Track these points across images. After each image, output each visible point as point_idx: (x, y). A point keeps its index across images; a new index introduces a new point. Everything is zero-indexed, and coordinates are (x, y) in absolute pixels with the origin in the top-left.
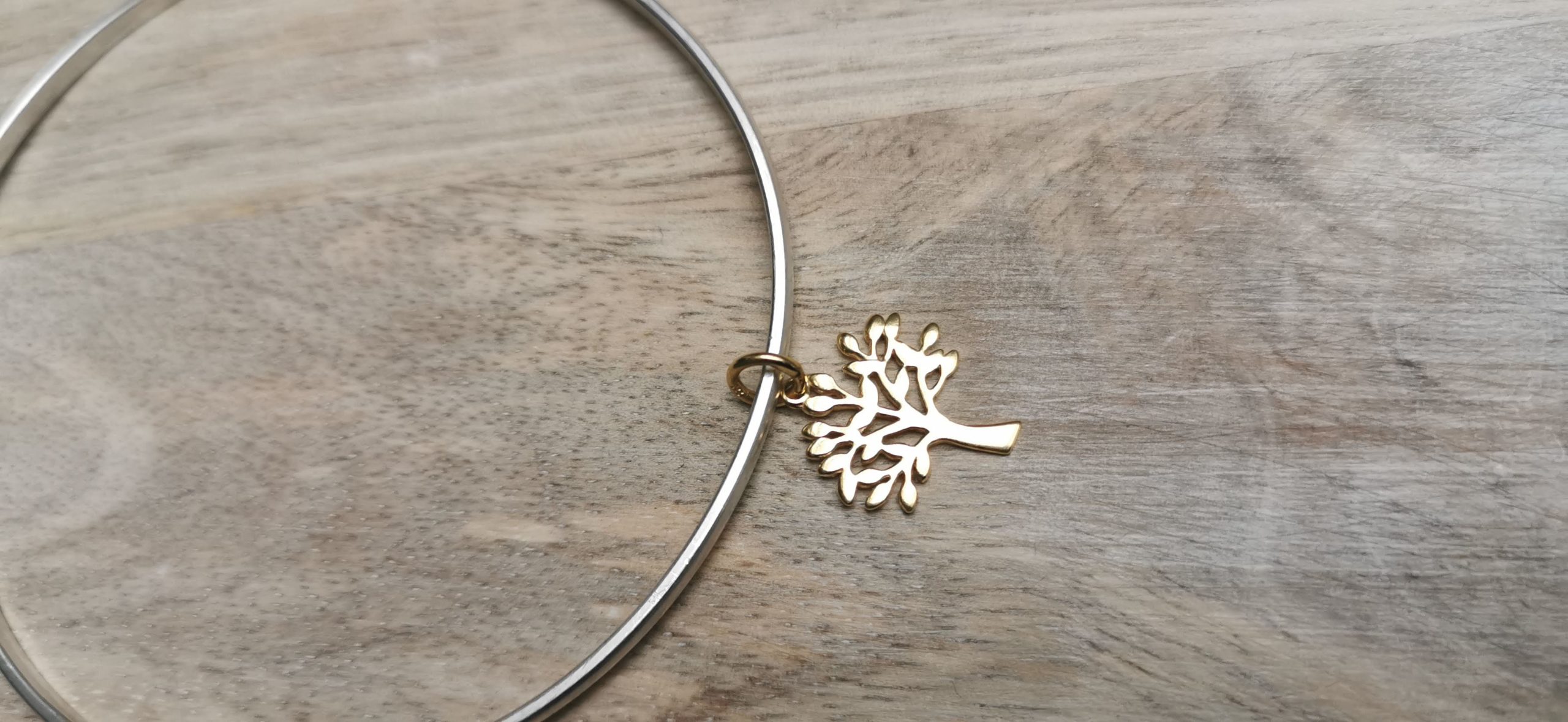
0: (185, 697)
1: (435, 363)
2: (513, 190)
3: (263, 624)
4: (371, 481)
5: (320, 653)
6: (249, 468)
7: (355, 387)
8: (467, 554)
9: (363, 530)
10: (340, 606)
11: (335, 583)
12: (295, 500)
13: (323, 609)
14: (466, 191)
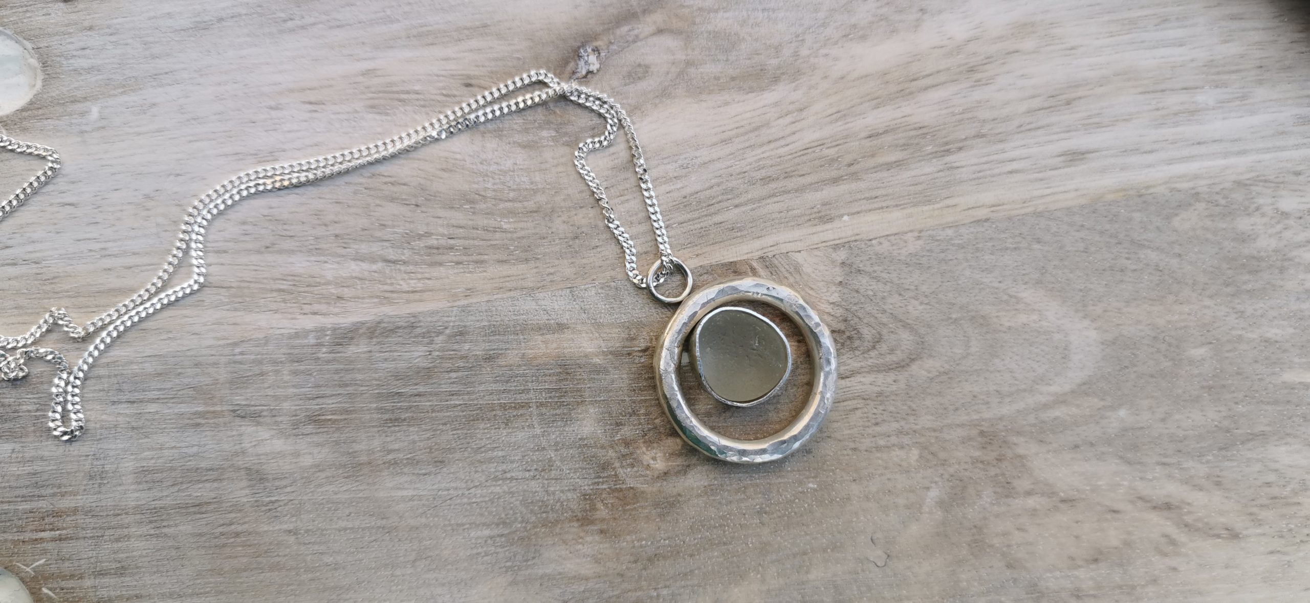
0: (1151, 480)
1: (1249, 287)
2: (1273, 185)
3: (1186, 438)
4: (1227, 355)
5: (1221, 449)
6: (1159, 351)
7: (1208, 302)
8: (1286, 391)
9: (1230, 382)
10: (1226, 423)
11: (1219, 411)
12: (1188, 368)
13: (1216, 426)
14: (1246, 185)
